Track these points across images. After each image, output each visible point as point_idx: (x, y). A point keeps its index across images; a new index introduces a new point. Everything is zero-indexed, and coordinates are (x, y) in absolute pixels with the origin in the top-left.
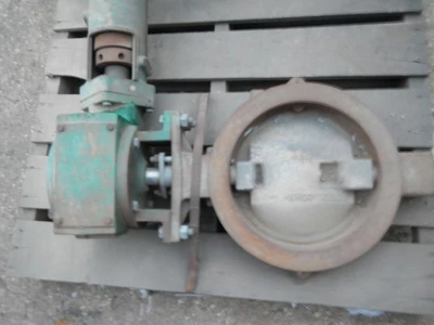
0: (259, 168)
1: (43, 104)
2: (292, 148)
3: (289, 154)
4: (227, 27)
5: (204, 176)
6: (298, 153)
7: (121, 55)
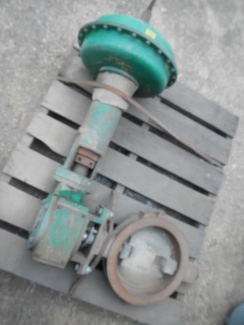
0: (132, 248)
1: (18, 150)
2: (148, 244)
3: (146, 246)
4: (136, 157)
5: (108, 247)
6: (150, 248)
7: (91, 164)
